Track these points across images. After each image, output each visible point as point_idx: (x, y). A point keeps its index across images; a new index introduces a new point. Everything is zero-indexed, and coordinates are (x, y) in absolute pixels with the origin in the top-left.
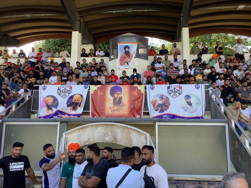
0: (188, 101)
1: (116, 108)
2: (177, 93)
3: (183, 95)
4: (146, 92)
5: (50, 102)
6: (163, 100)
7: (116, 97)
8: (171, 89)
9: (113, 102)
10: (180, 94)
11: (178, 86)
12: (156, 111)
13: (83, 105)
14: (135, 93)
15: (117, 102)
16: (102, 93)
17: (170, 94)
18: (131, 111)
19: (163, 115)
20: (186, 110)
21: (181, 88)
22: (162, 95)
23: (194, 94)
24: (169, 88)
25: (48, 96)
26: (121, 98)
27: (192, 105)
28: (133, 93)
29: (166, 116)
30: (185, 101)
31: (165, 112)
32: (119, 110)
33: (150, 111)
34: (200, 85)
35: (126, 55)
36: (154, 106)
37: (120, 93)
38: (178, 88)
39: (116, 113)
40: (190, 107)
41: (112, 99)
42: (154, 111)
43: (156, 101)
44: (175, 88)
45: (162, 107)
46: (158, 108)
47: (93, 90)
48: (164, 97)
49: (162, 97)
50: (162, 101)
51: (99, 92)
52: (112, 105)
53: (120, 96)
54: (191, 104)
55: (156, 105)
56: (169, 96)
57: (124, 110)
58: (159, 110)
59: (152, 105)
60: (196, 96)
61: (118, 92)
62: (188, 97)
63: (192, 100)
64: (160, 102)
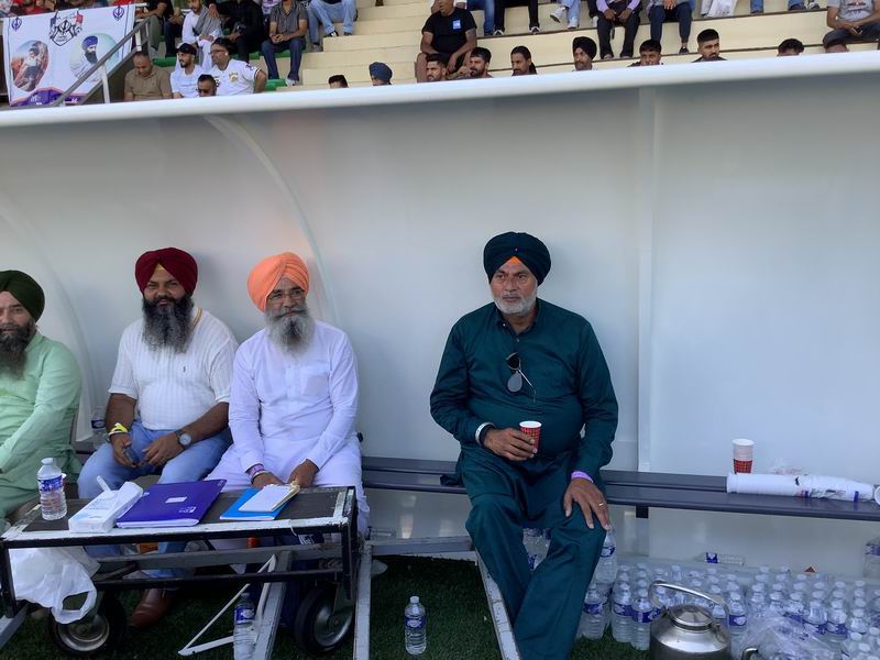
0: (90, 50)
2: (68, 35)
3: (82, 36)
6: (39, 57)
8: (58, 23)
10: (74, 35)
11: (76, 15)
12: (20, 87)
17: (52, 37)
19: (32, 96)
21: (80, 19)
22: (37, 43)
23: (109, 32)
24: (53, 21)
29: (36, 98)
33: (9, 91)
34: (124, 7)
38: (73, 22)
42: (15, 88)
43: (22, 60)
44: (66, 22)
45: (34, 74)
46: (26, 80)
50: (37, 60)
55: (23, 70)
56: (51, 45)
58: (28, 85)
60: (111, 38)
62: (92, 40)
64: (31, 62)
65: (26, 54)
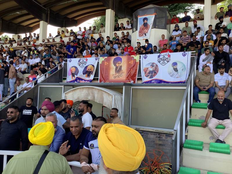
1: (117, 75)
3: (171, 62)
4: (140, 61)
5: (73, 71)
7: (117, 66)
8: (161, 57)
9: (115, 70)
11: (168, 54)
12: (147, 77)
13: (94, 73)
14: (132, 62)
15: (118, 70)
16: (107, 63)
18: (127, 77)
19: (152, 80)
20: (172, 76)
22: (153, 63)
23: (182, 61)
24: (159, 56)
25: (72, 67)
26: (121, 67)
27: (179, 71)
28: (130, 62)
29: (154, 81)
30: (172, 68)
32: (119, 77)
33: (142, 77)
35: (145, 26)
37: (120, 62)
38: (167, 57)
39: (117, 79)
40: (176, 73)
41: (115, 67)
42: (145, 77)
43: (148, 68)
44: (164, 57)
45: (152, 73)
46: (149, 75)
47: (102, 61)
48: (154, 65)
50: (153, 69)
51: (105, 62)
52: (114, 73)
53: (120, 65)
54: (177, 70)
55: (148, 72)
57: (123, 76)
59: (144, 72)
61: (119, 62)
62: (175, 64)
63: (179, 67)
64: (151, 69)
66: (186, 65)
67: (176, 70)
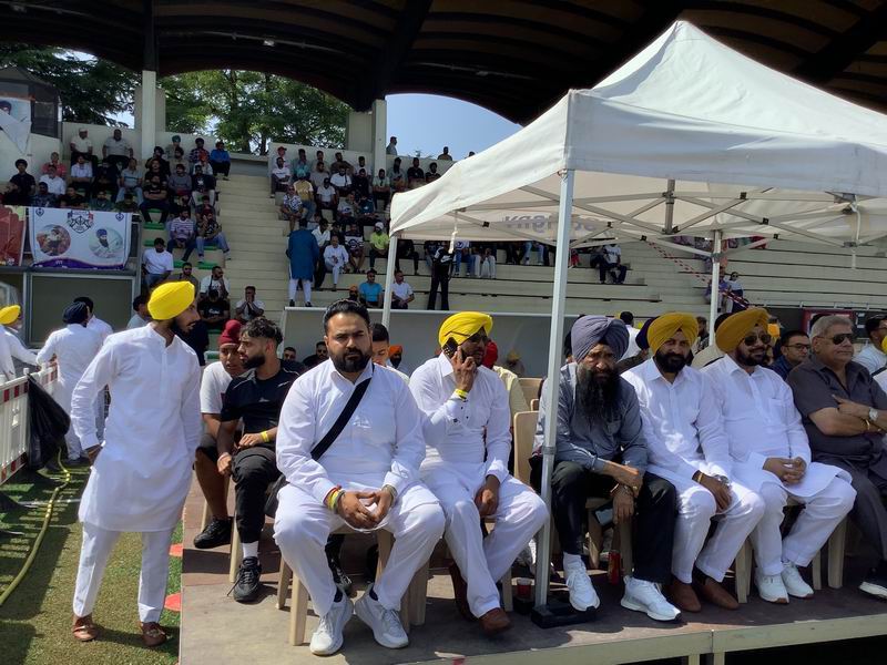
0: (103, 239)
2: (84, 225)
3: (95, 229)
4: (27, 219)
6: (59, 236)
8: (74, 217)
10: (89, 227)
11: (87, 213)
12: (45, 252)
14: (8, 219)
17: (71, 226)
19: (57, 260)
21: (91, 216)
22: (58, 227)
23: (113, 228)
24: (70, 215)
27: (110, 246)
28: (3, 220)
29: (61, 261)
30: (97, 239)
31: (61, 256)
33: (33, 253)
36: (41, 244)
38: (86, 218)
40: (104, 249)
42: (42, 253)
43: (46, 236)
44: (81, 217)
45: (56, 246)
46: (49, 248)
48: (60, 230)
49: (57, 230)
50: (57, 237)
54: (108, 245)
55: (46, 242)
56: (68, 229)
58: (50, 252)
59: (37, 243)
60: (116, 232)
62: (102, 232)
63: (110, 238)
64: (54, 238)
65: (49, 232)
66: (122, 235)
67: (105, 243)
